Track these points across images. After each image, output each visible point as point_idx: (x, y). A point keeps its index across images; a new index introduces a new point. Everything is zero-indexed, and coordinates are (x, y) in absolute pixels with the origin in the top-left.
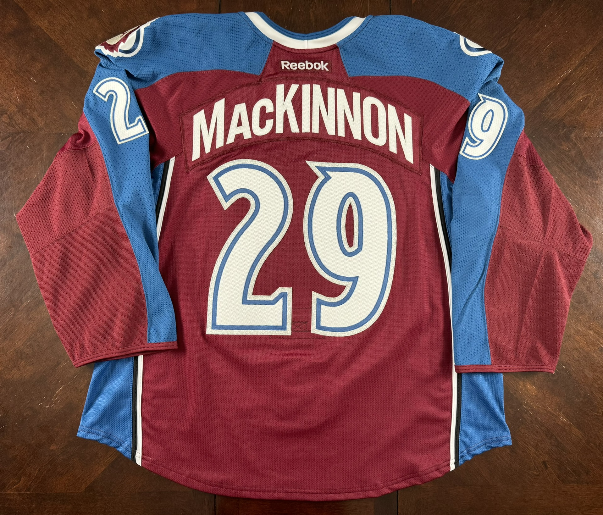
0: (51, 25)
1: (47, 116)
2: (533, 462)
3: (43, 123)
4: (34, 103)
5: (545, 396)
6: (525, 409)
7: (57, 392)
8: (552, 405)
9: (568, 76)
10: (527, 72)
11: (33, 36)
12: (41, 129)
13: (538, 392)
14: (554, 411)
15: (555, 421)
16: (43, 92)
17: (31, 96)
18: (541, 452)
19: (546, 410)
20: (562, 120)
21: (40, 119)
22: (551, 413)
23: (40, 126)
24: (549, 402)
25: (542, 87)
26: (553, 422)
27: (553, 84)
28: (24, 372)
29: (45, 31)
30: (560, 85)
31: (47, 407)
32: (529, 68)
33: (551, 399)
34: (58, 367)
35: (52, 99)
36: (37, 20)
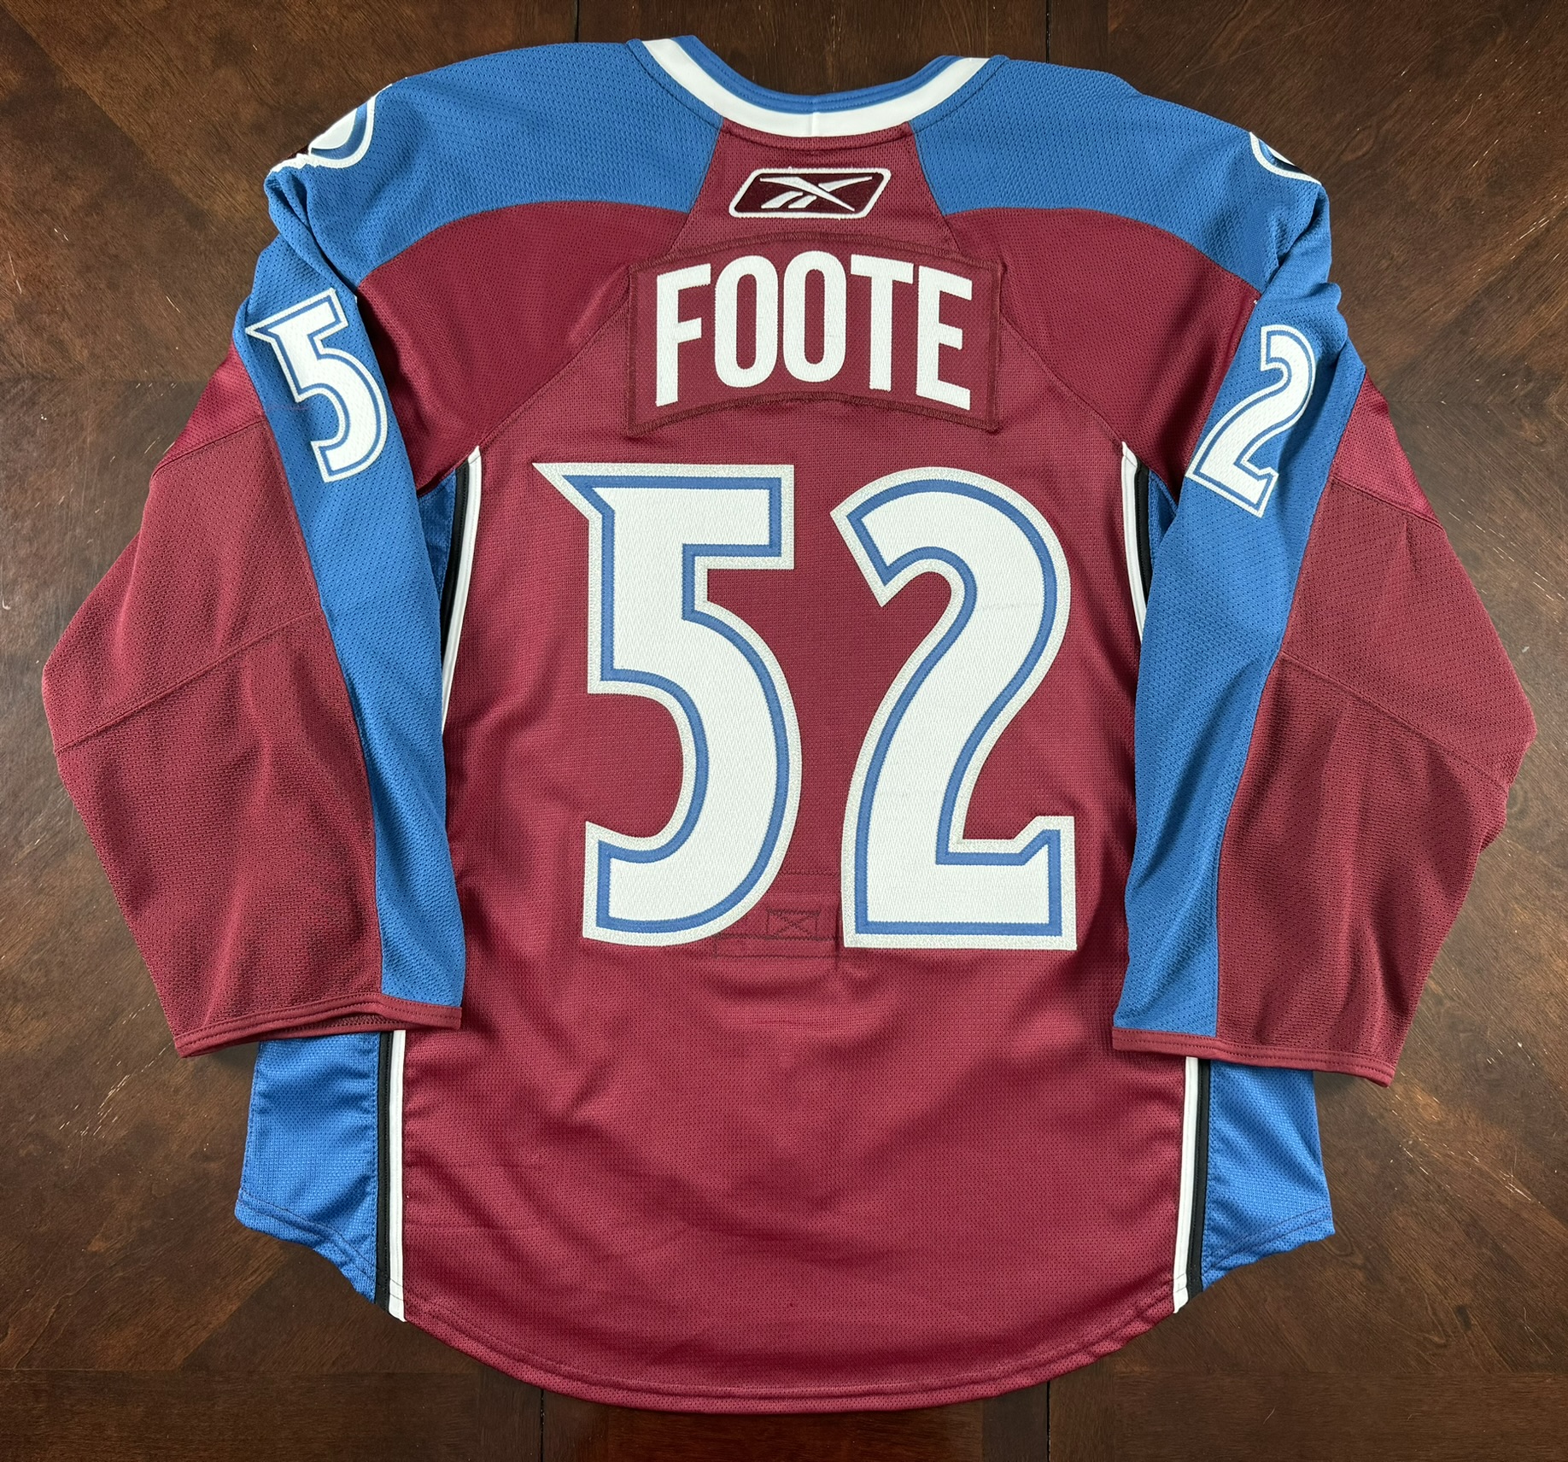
0: (112, 84)
1: (98, 333)
2: (1429, 1308)
3: (85, 352)
4: (63, 298)
5: (1465, 1123)
6: (1410, 1160)
7: (110, 1093)
8: (1486, 1151)
9: (1542, 234)
10: (1425, 224)
11: (64, 116)
12: (80, 369)
13: (1447, 1115)
14: (1489, 1168)
15: (1492, 1194)
16: (88, 269)
17: (55, 278)
18: (1453, 1281)
19: (1467, 1164)
20: (1523, 357)
21: (78, 340)
22: (1481, 1173)
23: (78, 362)
24: (1477, 1142)
25: (1468, 265)
26: (1486, 1199)
27: (1498, 260)
28: (21, 1037)
29: (97, 100)
30: (1519, 261)
31: (83, 1133)
32: (1433, 213)
33: (1482, 1135)
34: (114, 1025)
35: (113, 286)
36: (74, 71)
